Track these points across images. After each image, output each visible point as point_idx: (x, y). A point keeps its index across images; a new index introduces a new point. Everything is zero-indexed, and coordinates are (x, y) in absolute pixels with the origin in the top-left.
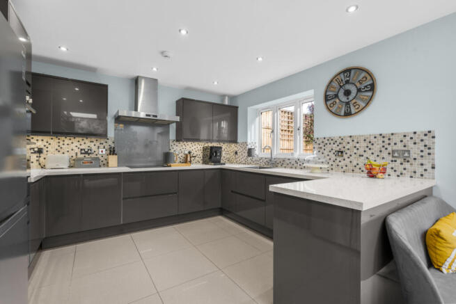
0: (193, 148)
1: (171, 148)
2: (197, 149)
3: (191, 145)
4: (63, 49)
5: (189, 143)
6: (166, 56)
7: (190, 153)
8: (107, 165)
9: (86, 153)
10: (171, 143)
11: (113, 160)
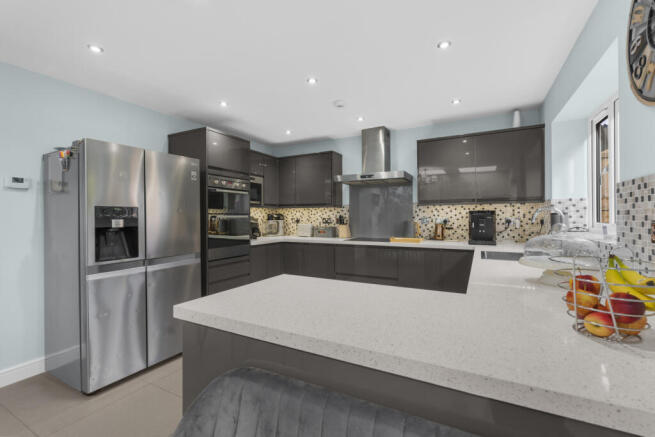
0: (450, 214)
1: (415, 215)
2: (459, 216)
3: (448, 210)
4: (288, 132)
5: (445, 207)
6: (340, 106)
7: (445, 222)
8: (335, 234)
9: (327, 222)
10: (415, 208)
11: (343, 230)
